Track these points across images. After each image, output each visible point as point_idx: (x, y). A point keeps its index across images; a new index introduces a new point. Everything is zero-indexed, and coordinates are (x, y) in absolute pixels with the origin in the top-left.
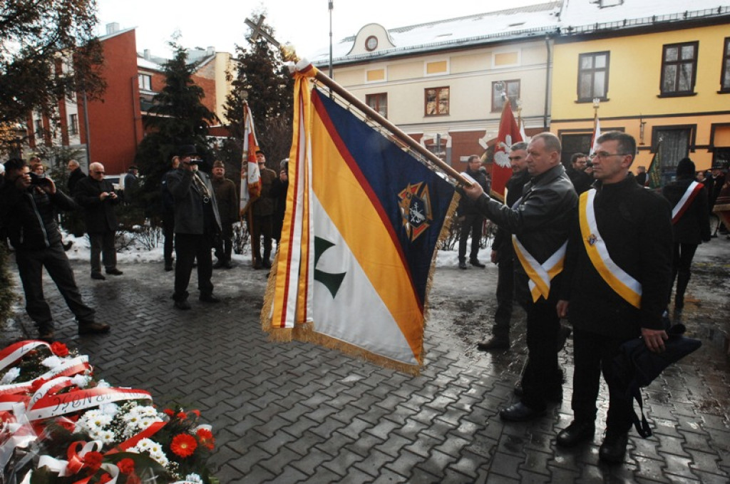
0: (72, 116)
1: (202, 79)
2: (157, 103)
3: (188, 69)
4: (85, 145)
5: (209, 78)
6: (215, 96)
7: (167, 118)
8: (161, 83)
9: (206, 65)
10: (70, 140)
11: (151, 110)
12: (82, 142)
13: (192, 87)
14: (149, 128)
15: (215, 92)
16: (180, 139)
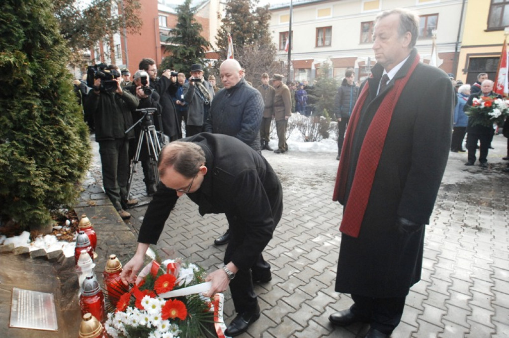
0: (117, 45)
1: (201, 18)
2: (171, 36)
3: (192, 11)
4: (125, 65)
5: (205, 17)
6: (209, 30)
7: (178, 46)
8: (174, 22)
9: (203, 8)
10: (116, 62)
11: (167, 41)
12: (123, 63)
13: (195, 24)
14: (166, 53)
15: (209, 27)
16: (186, 60)
